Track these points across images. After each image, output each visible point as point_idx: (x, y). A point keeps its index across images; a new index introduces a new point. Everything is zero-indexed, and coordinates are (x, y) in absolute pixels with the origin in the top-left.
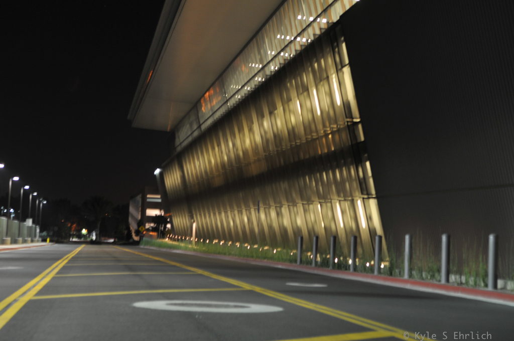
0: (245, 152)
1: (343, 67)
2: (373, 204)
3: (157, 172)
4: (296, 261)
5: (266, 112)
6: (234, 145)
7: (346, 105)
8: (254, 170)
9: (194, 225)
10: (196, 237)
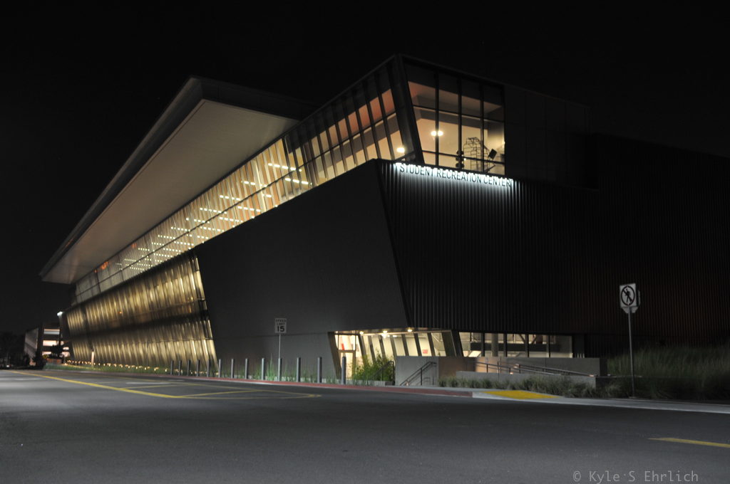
0: (136, 308)
1: (196, 271)
2: (211, 342)
3: (60, 314)
4: (169, 374)
5: (152, 286)
6: (128, 302)
7: (198, 290)
8: (143, 319)
9: (93, 354)
10: (95, 361)
